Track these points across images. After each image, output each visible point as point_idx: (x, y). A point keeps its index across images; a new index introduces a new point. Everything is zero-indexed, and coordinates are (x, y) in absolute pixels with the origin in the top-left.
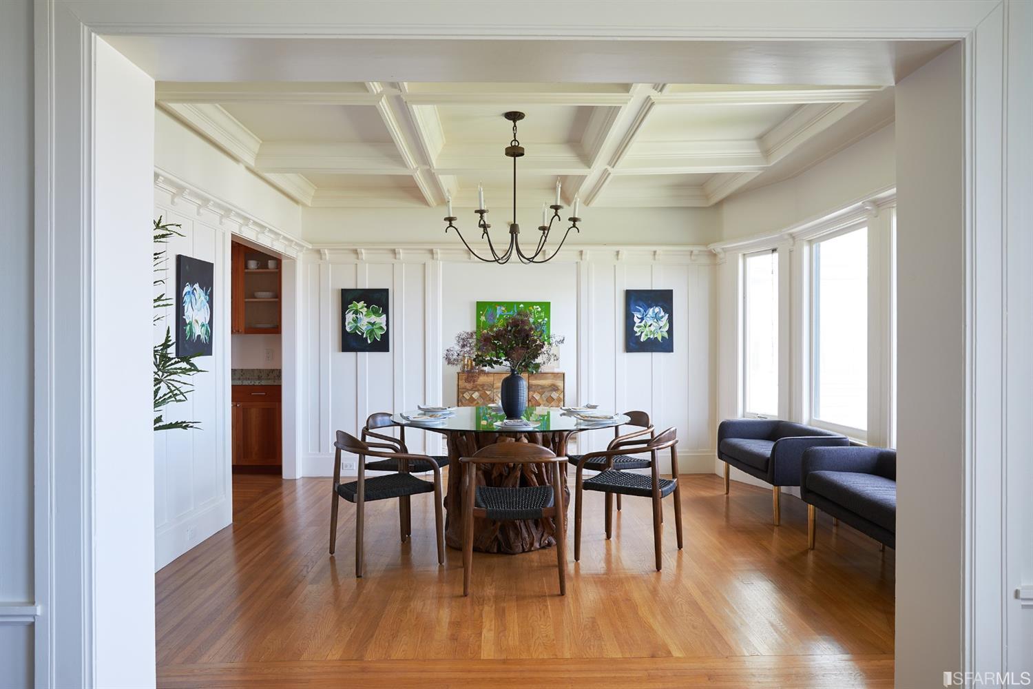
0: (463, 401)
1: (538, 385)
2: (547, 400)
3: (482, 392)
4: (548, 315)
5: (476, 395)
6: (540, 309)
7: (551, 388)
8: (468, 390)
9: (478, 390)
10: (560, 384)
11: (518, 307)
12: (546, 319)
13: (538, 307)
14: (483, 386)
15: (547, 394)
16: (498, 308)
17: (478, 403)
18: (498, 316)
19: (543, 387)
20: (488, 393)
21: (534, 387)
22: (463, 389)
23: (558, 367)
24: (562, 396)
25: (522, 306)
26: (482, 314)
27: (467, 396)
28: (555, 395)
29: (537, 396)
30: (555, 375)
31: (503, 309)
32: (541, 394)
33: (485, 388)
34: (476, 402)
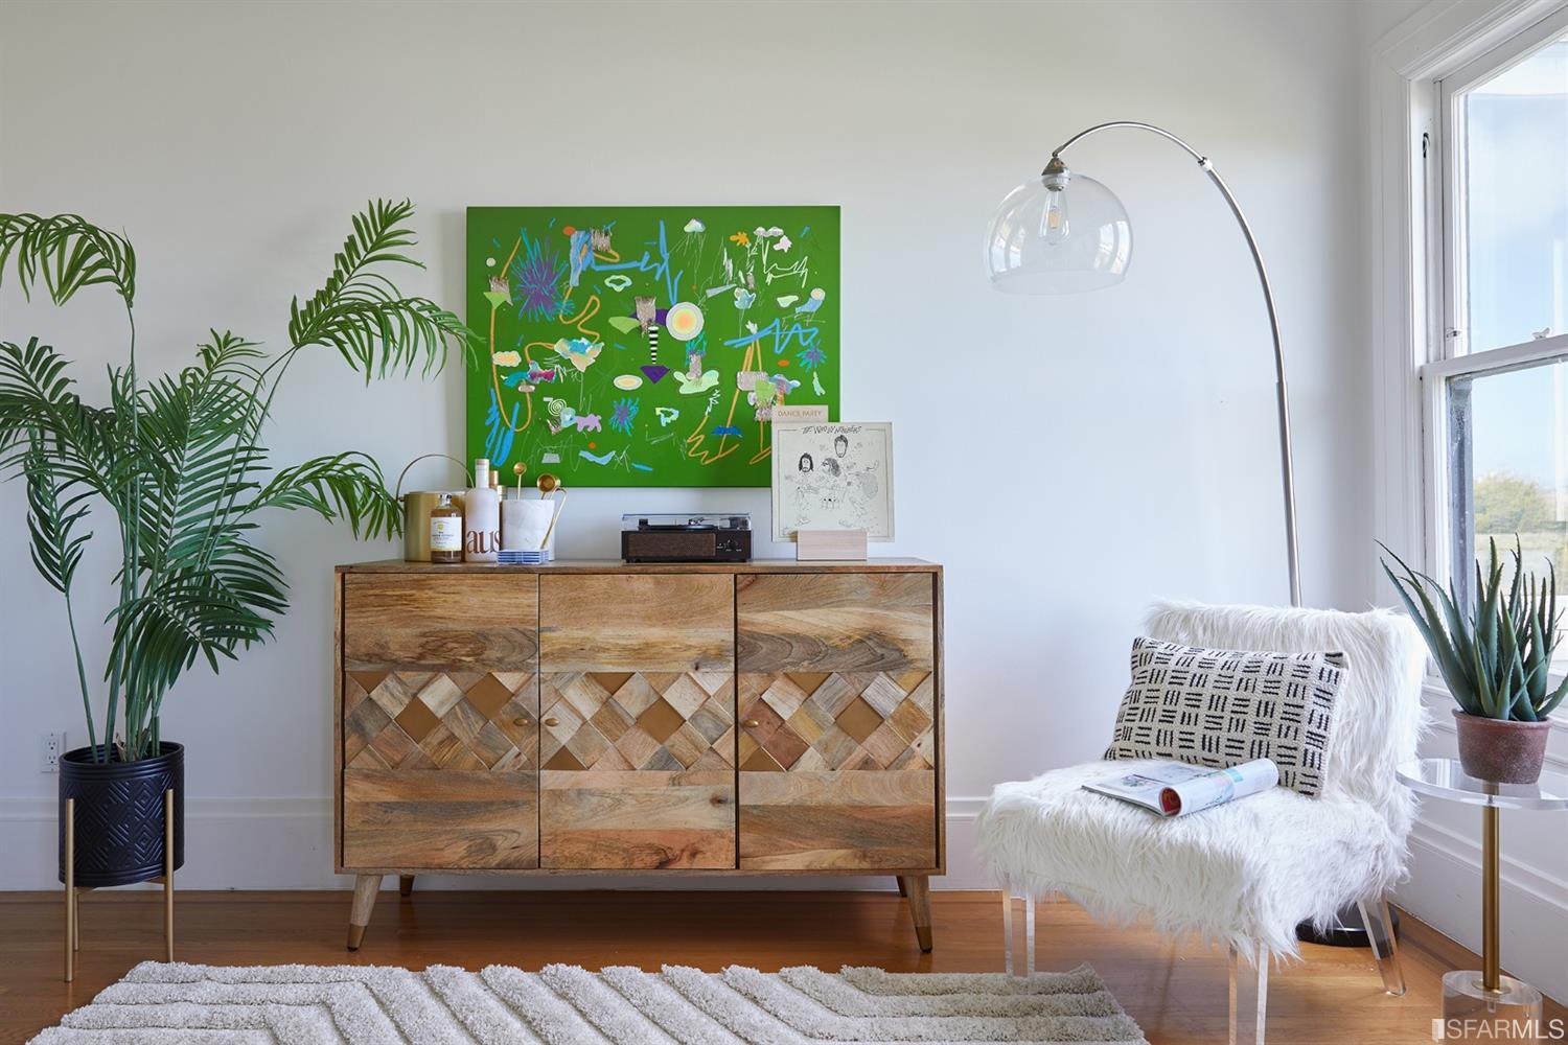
0: (370, 726)
1: (787, 639)
2: (838, 720)
3: (475, 678)
4: (828, 273)
5: (440, 694)
6: (785, 244)
7: (861, 657)
8: (396, 665)
9: (453, 667)
10: (912, 628)
11: (676, 234)
12: (818, 295)
13: (776, 231)
14: (478, 641)
15: (840, 687)
16: (577, 238)
17: (452, 738)
18: (574, 280)
19: (816, 647)
20: (510, 680)
21: (765, 648)
22: (369, 657)
23: (889, 536)
24: (924, 700)
25: (694, 226)
26: (496, 270)
27: (390, 698)
28: (884, 693)
29: (785, 702)
30: (888, 579)
31: (603, 242)
32: (809, 687)
33: (493, 654)
34: (440, 734)
